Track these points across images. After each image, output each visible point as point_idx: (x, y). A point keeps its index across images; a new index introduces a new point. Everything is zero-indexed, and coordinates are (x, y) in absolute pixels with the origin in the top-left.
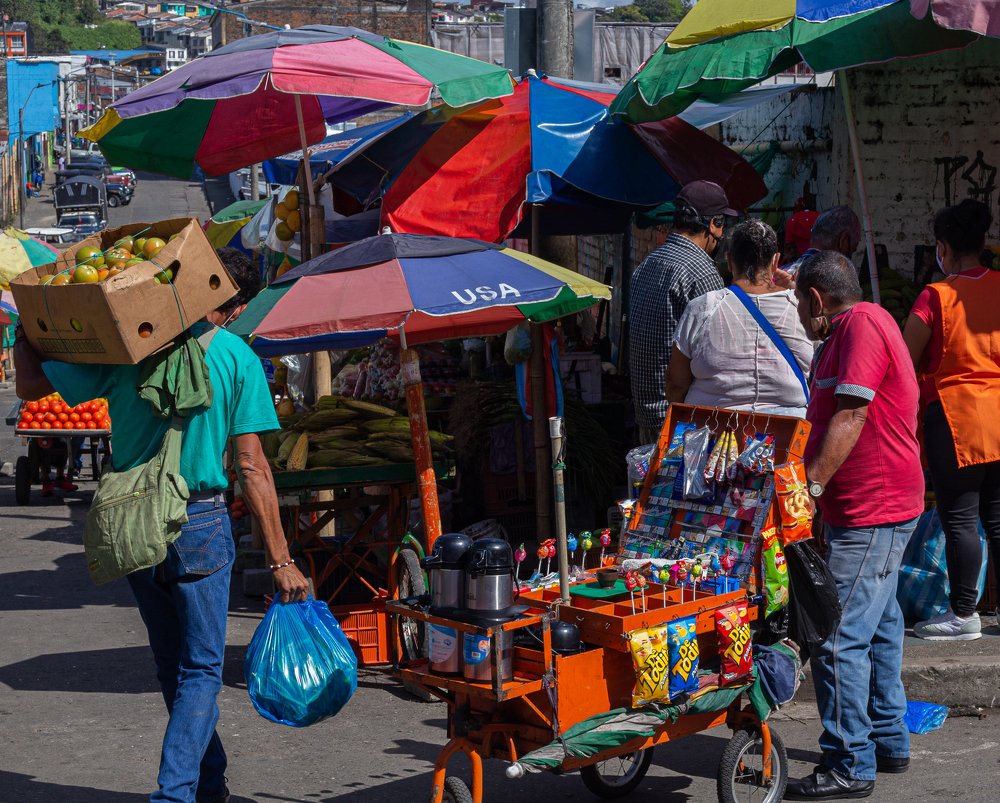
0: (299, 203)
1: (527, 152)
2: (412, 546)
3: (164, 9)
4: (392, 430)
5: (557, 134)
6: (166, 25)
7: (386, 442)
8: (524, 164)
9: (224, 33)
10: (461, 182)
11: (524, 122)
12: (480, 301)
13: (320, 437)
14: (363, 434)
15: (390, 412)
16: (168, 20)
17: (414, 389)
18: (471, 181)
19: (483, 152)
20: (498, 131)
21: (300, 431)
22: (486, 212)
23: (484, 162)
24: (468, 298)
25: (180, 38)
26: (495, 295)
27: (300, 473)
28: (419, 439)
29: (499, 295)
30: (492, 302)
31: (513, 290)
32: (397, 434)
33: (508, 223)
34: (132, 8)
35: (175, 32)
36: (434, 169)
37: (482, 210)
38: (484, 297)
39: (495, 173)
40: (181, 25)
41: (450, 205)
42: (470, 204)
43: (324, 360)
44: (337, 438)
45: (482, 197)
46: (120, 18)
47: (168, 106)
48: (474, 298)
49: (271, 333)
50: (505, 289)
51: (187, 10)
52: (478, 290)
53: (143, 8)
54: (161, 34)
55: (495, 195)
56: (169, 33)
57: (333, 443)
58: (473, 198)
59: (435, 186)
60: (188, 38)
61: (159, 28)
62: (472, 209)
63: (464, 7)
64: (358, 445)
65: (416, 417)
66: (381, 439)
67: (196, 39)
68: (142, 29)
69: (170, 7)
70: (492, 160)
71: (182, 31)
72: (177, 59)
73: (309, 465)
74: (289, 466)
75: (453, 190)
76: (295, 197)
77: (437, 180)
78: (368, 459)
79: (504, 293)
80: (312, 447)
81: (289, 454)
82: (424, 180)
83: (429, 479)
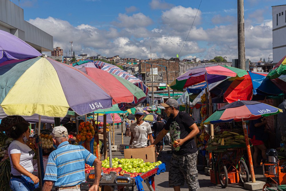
0: (206, 96)
1: (252, 85)
2: (243, 160)
3: (127, 63)
4: (239, 138)
5: (257, 82)
6: (128, 66)
7: (239, 140)
8: (252, 88)
9: (141, 67)
10: (238, 91)
11: (251, 80)
12: (263, 112)
13: (226, 139)
14: (234, 138)
15: (238, 134)
16: (128, 65)
17: (245, 130)
18: (240, 91)
19: (242, 86)
20: (245, 82)
21: (222, 138)
22: (244, 97)
23: (243, 87)
24: (261, 112)
25: (130, 68)
26: (266, 111)
27: (224, 146)
28: (247, 139)
29: (267, 112)
30: (266, 113)
31: (269, 110)
32: (241, 138)
33: (250, 99)
34: (121, 63)
35: (129, 67)
36: (233, 89)
37: (243, 96)
38: (264, 112)
39: (245, 89)
40: (130, 66)
41: (237, 96)
42: (241, 95)
43: (212, 126)
44: (229, 139)
45: (243, 94)
46: (119, 65)
47: (187, 78)
48: (262, 112)
49: (223, 119)
50: (268, 110)
51: (131, 63)
52: (262, 110)
53: (123, 63)
54: (126, 68)
55: (246, 94)
56: (128, 67)
57: (229, 140)
58: (241, 94)
59: (233, 92)
60: (132, 68)
61: (126, 67)
62: (241, 96)
63: (182, 61)
64: (233, 140)
65: (246, 135)
66: (238, 139)
67: (133, 68)
68: (123, 67)
69: (128, 63)
70: (244, 87)
71: (130, 67)
72: (130, 72)
73: (225, 144)
74: (221, 144)
75: (237, 93)
76: (205, 95)
77: (234, 91)
78: (236, 143)
79: (268, 111)
80: (225, 141)
81: (221, 142)
82: (231, 91)
83: (249, 147)
